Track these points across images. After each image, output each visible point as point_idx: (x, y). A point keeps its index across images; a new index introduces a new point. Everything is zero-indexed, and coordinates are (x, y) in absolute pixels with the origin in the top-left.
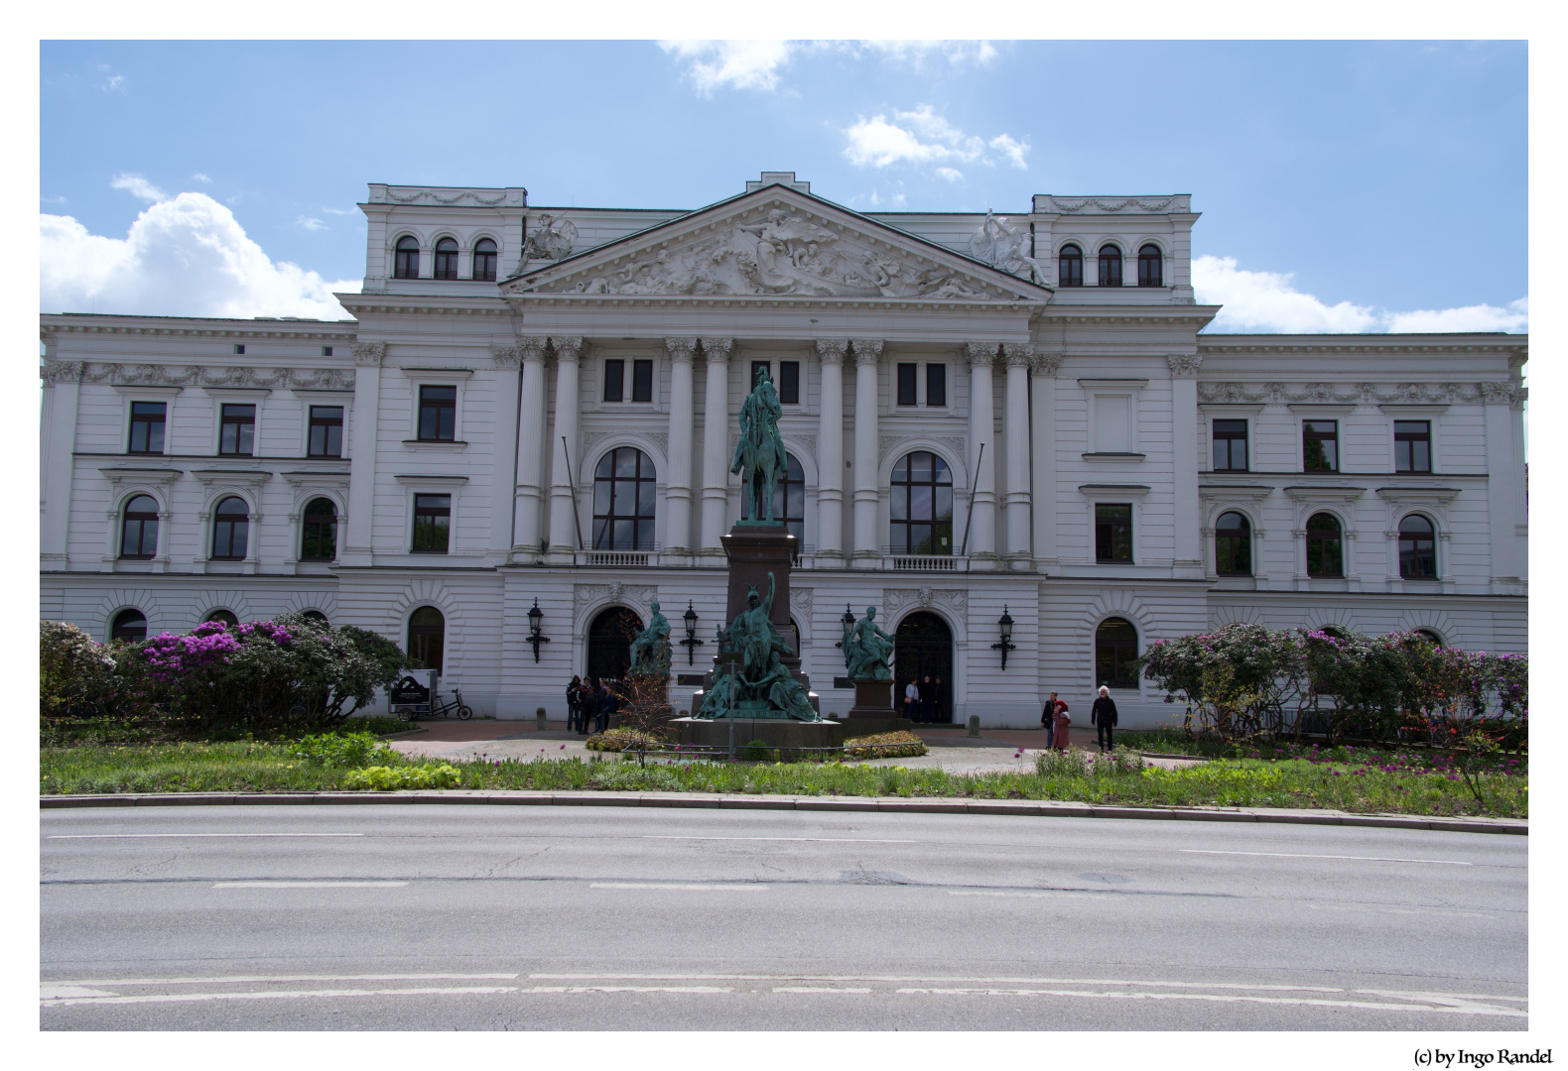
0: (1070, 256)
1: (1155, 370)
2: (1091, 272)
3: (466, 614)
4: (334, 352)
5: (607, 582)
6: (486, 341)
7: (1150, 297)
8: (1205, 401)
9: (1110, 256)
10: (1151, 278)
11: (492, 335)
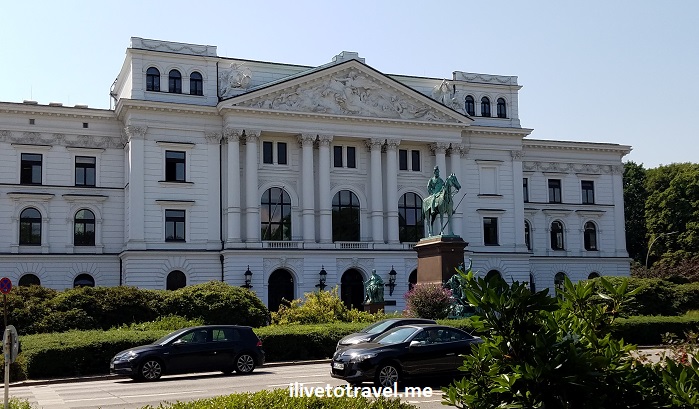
0: (470, 101)
1: (505, 157)
2: (478, 109)
3: (199, 274)
4: (89, 125)
5: (280, 256)
6: (202, 128)
7: (502, 122)
9: (485, 102)
10: (502, 115)
11: (205, 125)
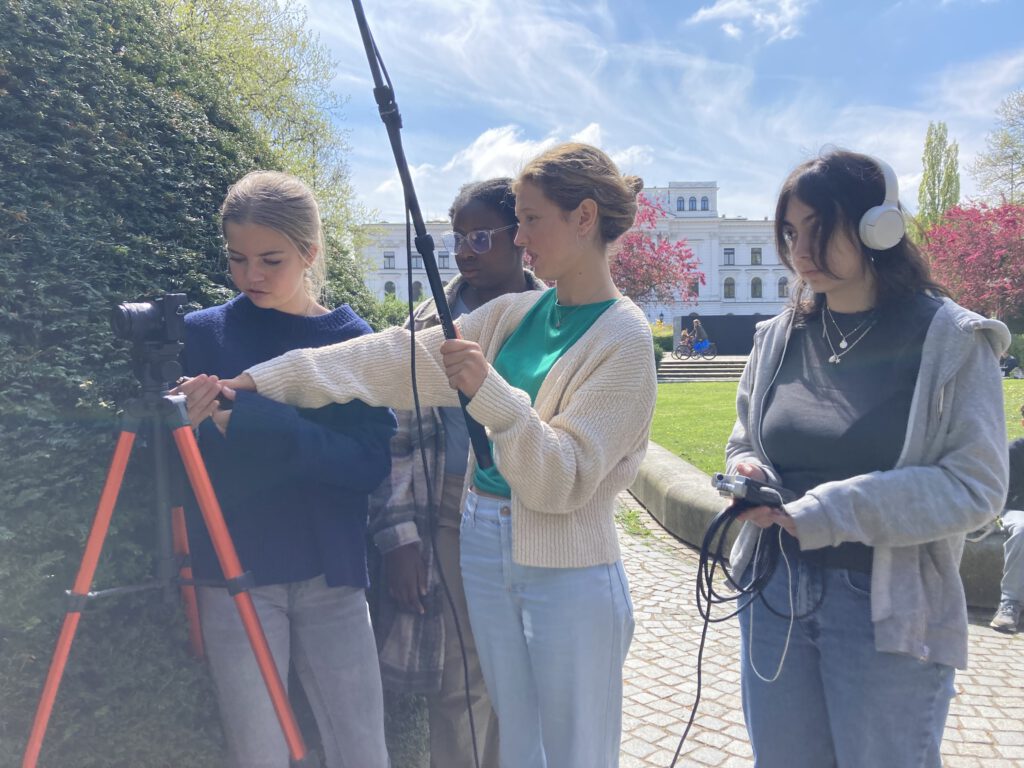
0: (681, 201)
1: (706, 237)
2: (687, 206)
7: (704, 213)
8: (721, 244)
9: (693, 201)
10: (705, 209)
